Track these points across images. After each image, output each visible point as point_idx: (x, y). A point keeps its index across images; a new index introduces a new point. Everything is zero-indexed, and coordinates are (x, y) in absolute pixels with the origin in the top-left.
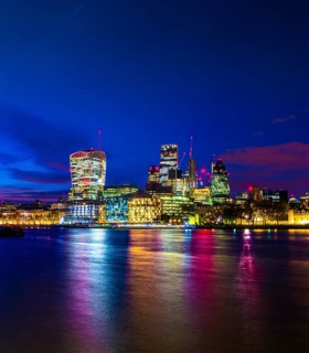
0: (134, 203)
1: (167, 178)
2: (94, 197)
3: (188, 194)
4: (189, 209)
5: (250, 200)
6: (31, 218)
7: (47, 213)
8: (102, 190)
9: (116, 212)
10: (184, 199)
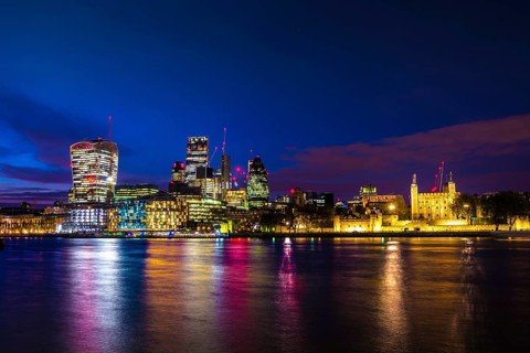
0: (153, 206)
1: (194, 177)
2: (102, 199)
3: (219, 197)
4: (221, 214)
5: (291, 205)
6: (17, 227)
7: (39, 219)
8: (113, 191)
9: (131, 218)
10: (215, 202)
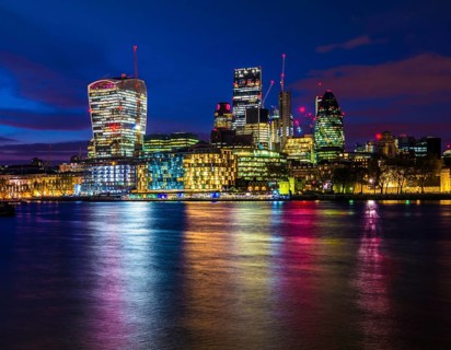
1: (243, 122)
2: (129, 153)
3: (277, 147)
4: (279, 170)
5: (377, 155)
7: (54, 178)
8: (142, 142)
9: (165, 176)
10: (272, 154)
